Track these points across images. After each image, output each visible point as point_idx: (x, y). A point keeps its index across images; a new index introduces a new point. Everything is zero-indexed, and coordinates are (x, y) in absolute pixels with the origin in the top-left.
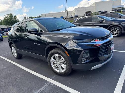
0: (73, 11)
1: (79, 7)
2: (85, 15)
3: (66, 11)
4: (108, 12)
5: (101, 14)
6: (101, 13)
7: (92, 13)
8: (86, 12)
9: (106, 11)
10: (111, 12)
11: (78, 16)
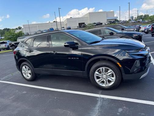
0: (63, 22)
1: (71, 18)
2: (78, 27)
3: (55, 22)
4: (103, 24)
5: (95, 26)
6: (96, 24)
7: (87, 24)
8: (79, 24)
9: (101, 22)
10: (106, 23)
11: (71, 28)
